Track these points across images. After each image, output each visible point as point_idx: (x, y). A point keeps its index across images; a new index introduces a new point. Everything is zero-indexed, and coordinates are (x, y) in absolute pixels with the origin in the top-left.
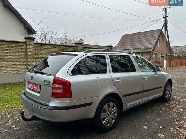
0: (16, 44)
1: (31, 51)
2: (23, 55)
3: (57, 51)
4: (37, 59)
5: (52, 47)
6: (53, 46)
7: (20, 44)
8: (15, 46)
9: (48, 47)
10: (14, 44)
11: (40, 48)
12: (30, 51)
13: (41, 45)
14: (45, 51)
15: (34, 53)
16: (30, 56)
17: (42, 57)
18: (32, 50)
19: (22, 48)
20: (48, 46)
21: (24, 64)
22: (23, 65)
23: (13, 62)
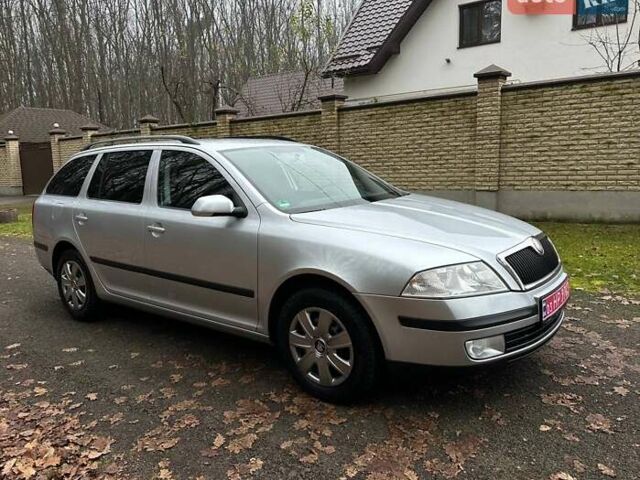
0: (451, 102)
1: (488, 118)
2: (467, 134)
3: (594, 104)
4: (509, 145)
5: (572, 91)
6: (577, 88)
7: (461, 101)
8: (447, 109)
9: (555, 95)
10: (446, 103)
11: (524, 104)
12: (486, 119)
13: (526, 91)
14: (542, 112)
15: (495, 124)
16: (483, 135)
17: (529, 134)
18: (490, 115)
19: (467, 113)
20: (556, 90)
21: (467, 161)
22: (465, 166)
23: (441, 156)
